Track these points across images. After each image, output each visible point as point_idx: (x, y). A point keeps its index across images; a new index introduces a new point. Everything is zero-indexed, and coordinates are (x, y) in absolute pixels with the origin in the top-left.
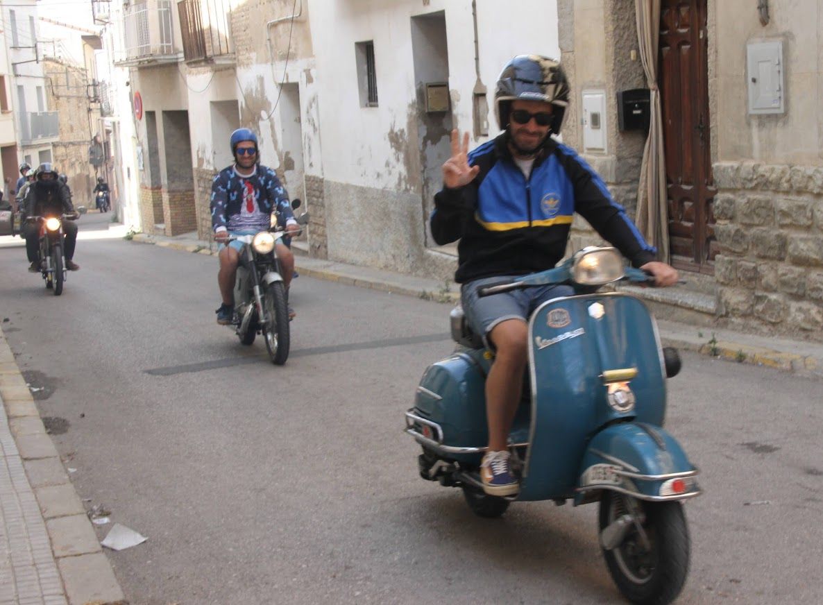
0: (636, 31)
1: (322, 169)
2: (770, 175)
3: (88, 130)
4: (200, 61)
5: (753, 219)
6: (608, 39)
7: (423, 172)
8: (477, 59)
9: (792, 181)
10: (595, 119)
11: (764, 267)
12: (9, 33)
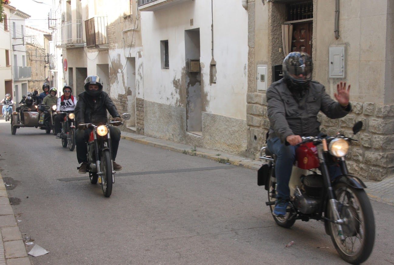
0: (282, 40)
1: (144, 95)
3: (44, 75)
4: (93, 47)
6: (269, 43)
7: (187, 98)
8: (212, 49)
10: (263, 77)
12: (12, 32)
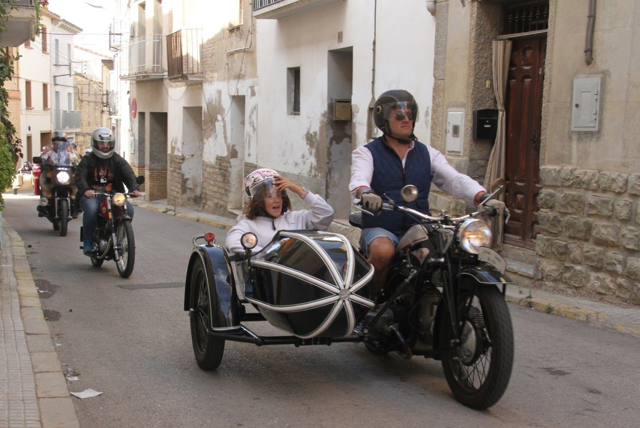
0: (491, 66)
1: (257, 158)
2: (583, 177)
4: (178, 78)
5: (567, 209)
6: (470, 71)
8: (373, 83)
9: (600, 182)
10: (456, 130)
11: (573, 246)
12: (54, 55)
